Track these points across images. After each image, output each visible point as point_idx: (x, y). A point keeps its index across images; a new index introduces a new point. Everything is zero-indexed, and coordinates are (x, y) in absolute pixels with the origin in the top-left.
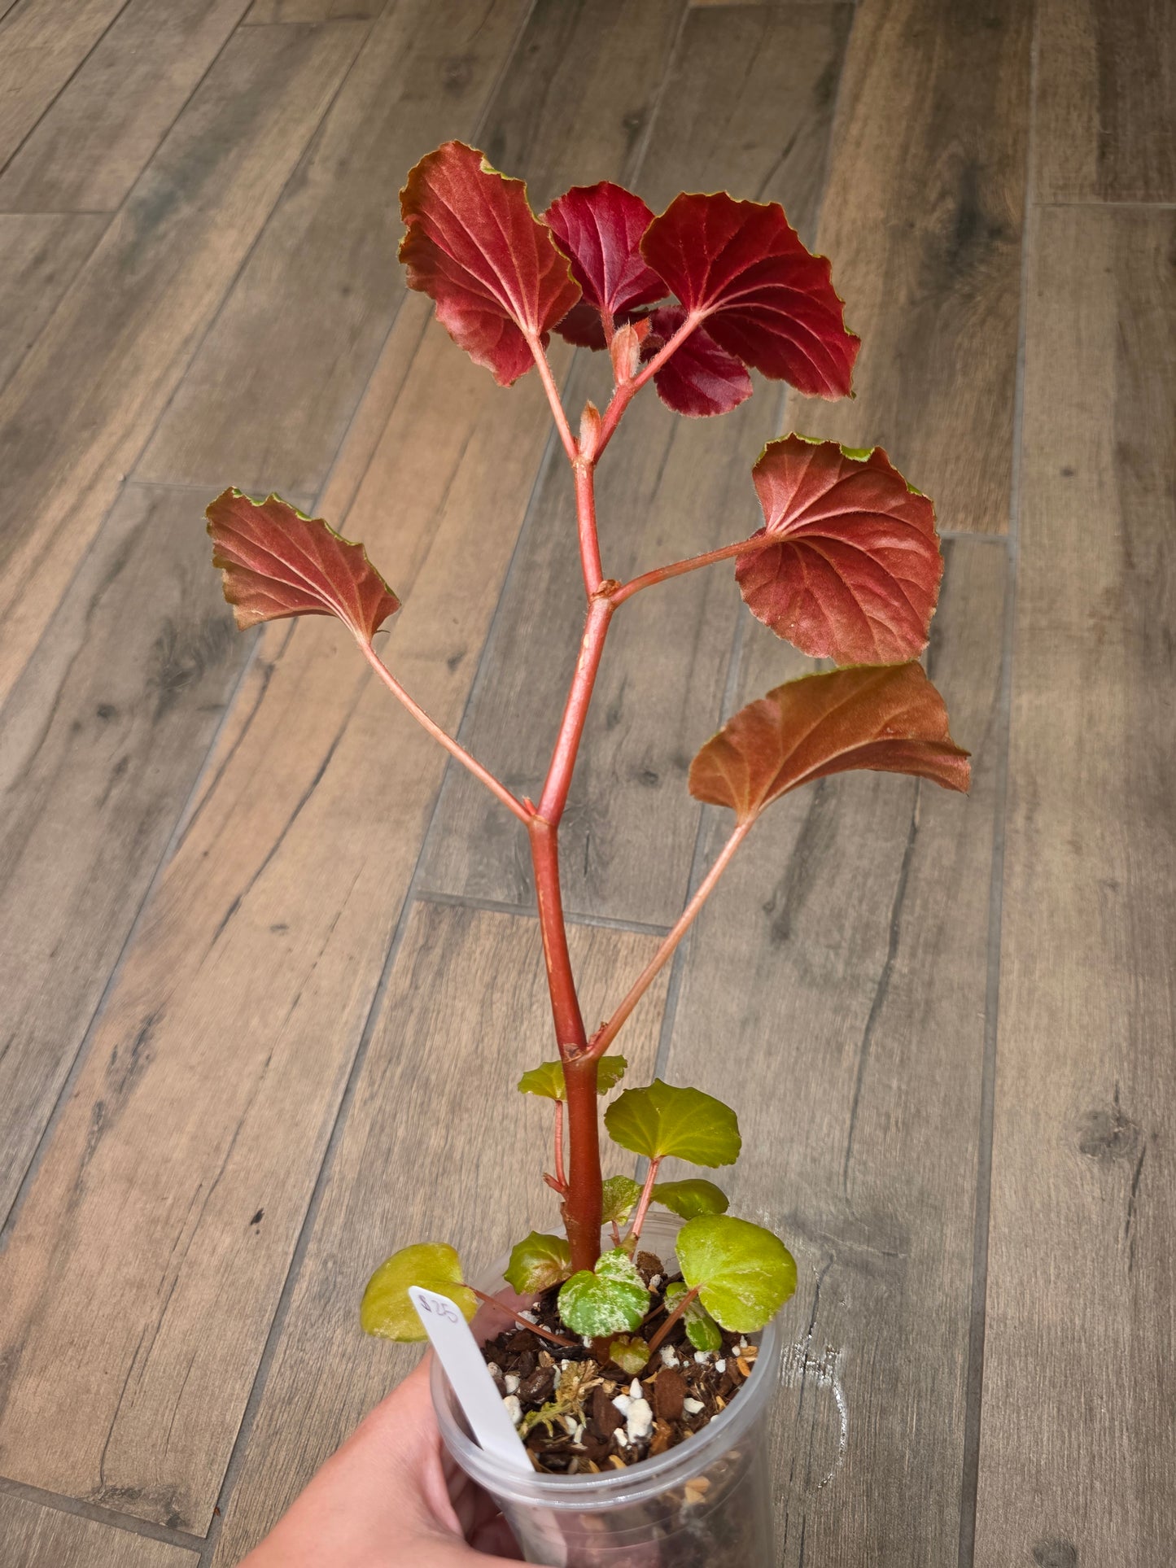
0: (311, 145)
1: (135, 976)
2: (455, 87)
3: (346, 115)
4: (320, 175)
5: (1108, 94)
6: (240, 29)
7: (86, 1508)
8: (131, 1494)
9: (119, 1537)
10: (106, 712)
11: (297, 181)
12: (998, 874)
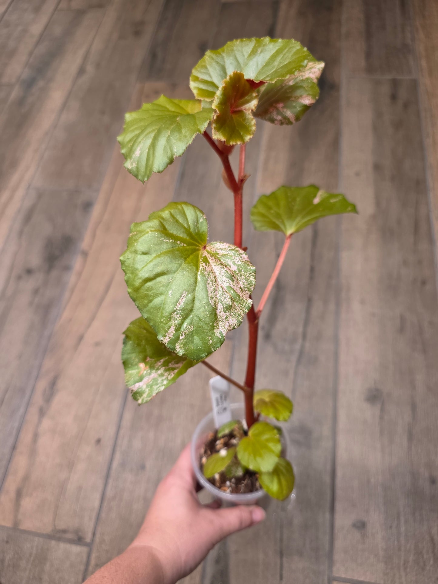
0: (86, 58)
1: (48, 363)
2: (137, 33)
3: (98, 45)
4: (90, 69)
5: (368, 35)
6: (56, 12)
7: (50, 537)
8: (64, 531)
9: (62, 545)
10: (29, 272)
11: (81, 71)
12: (337, 313)
